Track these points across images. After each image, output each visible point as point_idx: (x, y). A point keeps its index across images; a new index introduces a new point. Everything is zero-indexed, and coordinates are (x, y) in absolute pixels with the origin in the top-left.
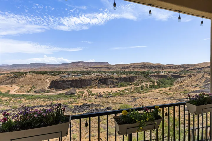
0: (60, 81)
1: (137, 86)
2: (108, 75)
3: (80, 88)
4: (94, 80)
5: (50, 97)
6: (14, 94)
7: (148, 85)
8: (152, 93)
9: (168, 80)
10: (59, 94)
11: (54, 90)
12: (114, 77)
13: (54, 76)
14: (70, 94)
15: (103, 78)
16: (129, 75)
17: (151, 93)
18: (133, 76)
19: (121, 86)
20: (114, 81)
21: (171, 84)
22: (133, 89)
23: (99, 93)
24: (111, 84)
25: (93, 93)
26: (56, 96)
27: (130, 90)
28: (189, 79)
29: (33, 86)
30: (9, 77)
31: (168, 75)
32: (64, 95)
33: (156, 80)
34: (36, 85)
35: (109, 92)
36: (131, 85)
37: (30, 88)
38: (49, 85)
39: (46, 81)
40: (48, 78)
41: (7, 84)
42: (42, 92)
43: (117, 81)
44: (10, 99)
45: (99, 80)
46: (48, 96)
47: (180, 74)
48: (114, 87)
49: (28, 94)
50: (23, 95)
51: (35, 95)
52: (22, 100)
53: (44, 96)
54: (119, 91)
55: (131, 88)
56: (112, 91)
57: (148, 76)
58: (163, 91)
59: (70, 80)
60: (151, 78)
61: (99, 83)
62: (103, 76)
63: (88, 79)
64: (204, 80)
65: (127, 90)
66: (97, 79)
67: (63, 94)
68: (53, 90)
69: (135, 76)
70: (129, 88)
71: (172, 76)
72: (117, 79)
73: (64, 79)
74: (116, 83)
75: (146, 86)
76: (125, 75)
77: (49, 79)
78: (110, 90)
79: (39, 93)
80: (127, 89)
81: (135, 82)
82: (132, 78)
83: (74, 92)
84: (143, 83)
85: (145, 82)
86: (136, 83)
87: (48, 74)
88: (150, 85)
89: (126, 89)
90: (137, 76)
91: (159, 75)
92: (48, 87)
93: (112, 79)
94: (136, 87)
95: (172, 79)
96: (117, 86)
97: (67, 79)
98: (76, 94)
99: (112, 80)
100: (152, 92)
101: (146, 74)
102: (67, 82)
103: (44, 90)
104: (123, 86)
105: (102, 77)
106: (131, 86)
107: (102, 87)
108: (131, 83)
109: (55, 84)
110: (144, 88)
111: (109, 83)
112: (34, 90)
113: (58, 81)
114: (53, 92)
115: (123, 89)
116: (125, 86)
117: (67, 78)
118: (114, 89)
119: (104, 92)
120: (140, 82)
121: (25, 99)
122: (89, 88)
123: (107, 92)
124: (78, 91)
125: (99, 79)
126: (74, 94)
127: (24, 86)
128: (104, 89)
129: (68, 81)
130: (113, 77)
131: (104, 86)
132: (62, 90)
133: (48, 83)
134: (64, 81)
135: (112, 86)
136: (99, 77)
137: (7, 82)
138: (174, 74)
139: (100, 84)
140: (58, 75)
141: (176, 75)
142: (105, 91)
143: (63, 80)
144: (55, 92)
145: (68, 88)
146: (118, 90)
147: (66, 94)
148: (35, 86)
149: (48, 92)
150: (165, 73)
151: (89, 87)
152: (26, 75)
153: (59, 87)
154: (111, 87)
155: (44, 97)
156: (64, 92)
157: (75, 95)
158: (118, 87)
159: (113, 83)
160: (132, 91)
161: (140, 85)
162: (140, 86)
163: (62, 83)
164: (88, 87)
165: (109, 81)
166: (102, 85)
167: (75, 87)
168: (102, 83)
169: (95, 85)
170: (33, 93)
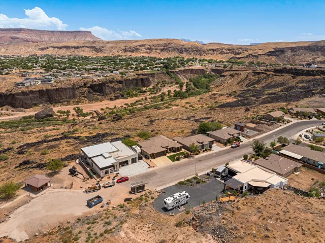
0: (18, 94)
1: (156, 93)
2: (103, 76)
3: (56, 103)
4: (81, 87)
7: (172, 92)
8: (176, 107)
9: (206, 78)
11: (7, 110)
12: (116, 79)
14: (45, 117)
15: (96, 83)
16: (140, 72)
17: (174, 108)
18: (148, 74)
19: (129, 95)
20: (116, 87)
21: (207, 88)
22: (149, 100)
23: (95, 112)
24: (111, 94)
25: (85, 111)
26: (20, 121)
27: (143, 102)
28: (230, 81)
31: (207, 68)
32: (33, 118)
33: (187, 79)
35: (111, 109)
36: (145, 92)
43: (121, 86)
45: (88, 87)
47: (224, 67)
48: (117, 98)
54: (126, 106)
55: (146, 99)
56: (115, 106)
57: (173, 72)
58: (190, 103)
59: (36, 91)
60: (179, 76)
61: (89, 92)
62: (95, 79)
63: (68, 86)
64: (246, 83)
65: (139, 103)
66: (85, 84)
67: (30, 117)
68: (7, 112)
69: (151, 74)
70: (142, 99)
71: (213, 70)
72: (120, 82)
73: (24, 89)
74: (120, 89)
75: (169, 94)
76: (133, 72)
78: (111, 104)
80: (140, 101)
81: (151, 87)
82: (146, 78)
83: (50, 113)
84: (164, 86)
85: (168, 84)
86: (154, 88)
88: (174, 91)
89: (137, 102)
90: (154, 74)
91: (192, 70)
93: (111, 83)
94: (153, 96)
95: (211, 77)
96: (122, 96)
97: (29, 90)
98: (55, 116)
99: (112, 85)
100: (175, 105)
101: (170, 69)
102: (31, 95)
104: (132, 96)
105: (95, 81)
106: (146, 94)
107: (97, 100)
108: (144, 89)
110: (166, 98)
111: (107, 91)
113: (14, 95)
114: (8, 115)
115: (133, 102)
116: (136, 95)
117: (28, 87)
118: (118, 101)
119: (102, 109)
120: (160, 85)
122: (74, 102)
123: (107, 108)
124: (56, 109)
125: (88, 85)
126: (51, 116)
128: (101, 103)
129: (32, 92)
130: (113, 79)
131: (100, 97)
132: (24, 109)
134: (23, 93)
135: (113, 96)
136: (87, 80)
138: (216, 68)
139: (92, 94)
141: (218, 68)
142: (104, 107)
144: (12, 115)
145: (35, 105)
147: (38, 117)
150: (202, 65)
151: (72, 100)
153: (17, 104)
154: (111, 99)
156: (31, 112)
157: (54, 118)
158: (124, 98)
159: (114, 90)
160: (147, 103)
161: (160, 91)
162: (160, 93)
163: (22, 97)
164: (71, 102)
165: (107, 87)
166: (97, 95)
167: (46, 102)
168: (95, 91)
169: (84, 97)
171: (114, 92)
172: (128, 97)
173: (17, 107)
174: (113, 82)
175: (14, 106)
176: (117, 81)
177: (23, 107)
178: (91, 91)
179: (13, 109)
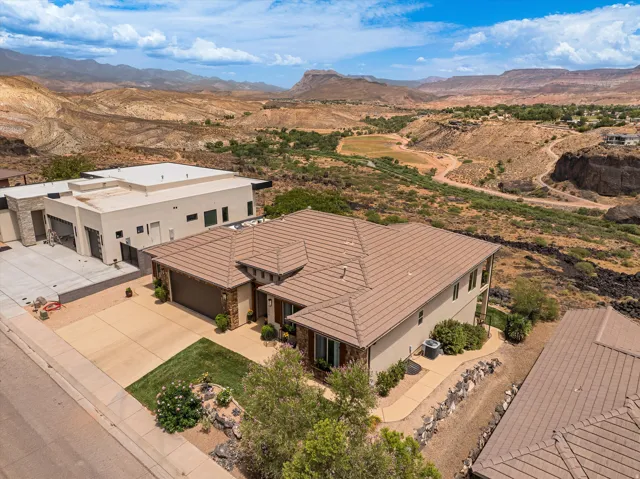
0: (597, 159)
5: (545, 218)
6: (445, 184)
10: (582, 211)
11: (564, 189)
13: (581, 131)
14: (626, 221)
26: (567, 215)
29: (499, 165)
30: (438, 123)
34: (509, 161)
37: (488, 172)
38: (550, 168)
39: (543, 149)
40: (554, 138)
41: (430, 148)
42: (523, 190)
44: (433, 197)
46: (537, 208)
49: (479, 189)
50: (465, 191)
51: (499, 198)
52: (460, 206)
53: (525, 206)
67: (595, 212)
68: (560, 192)
73: (617, 151)
77: (556, 141)
79: (512, 192)
87: (558, 124)
92: (545, 174)
97: (628, 155)
102: (626, 167)
103: (530, 183)
109: (572, 168)
112: (498, 178)
113: (588, 159)
114: (559, 199)
117: (628, 149)
121: (468, 205)
127: (475, 162)
129: (631, 160)
132: (596, 195)
133: (550, 159)
134: (612, 160)
137: (433, 140)
140: (597, 127)
143: (609, 157)
144: (567, 201)
145: (628, 192)
147: (610, 217)
148: (505, 165)
149: (543, 193)
152: (484, 120)
153: (588, 181)
155: (523, 211)
156: (604, 205)
163: (604, 168)
170: (494, 189)
173: (585, 188)
175: (580, 184)
177: (597, 191)
179: (576, 190)
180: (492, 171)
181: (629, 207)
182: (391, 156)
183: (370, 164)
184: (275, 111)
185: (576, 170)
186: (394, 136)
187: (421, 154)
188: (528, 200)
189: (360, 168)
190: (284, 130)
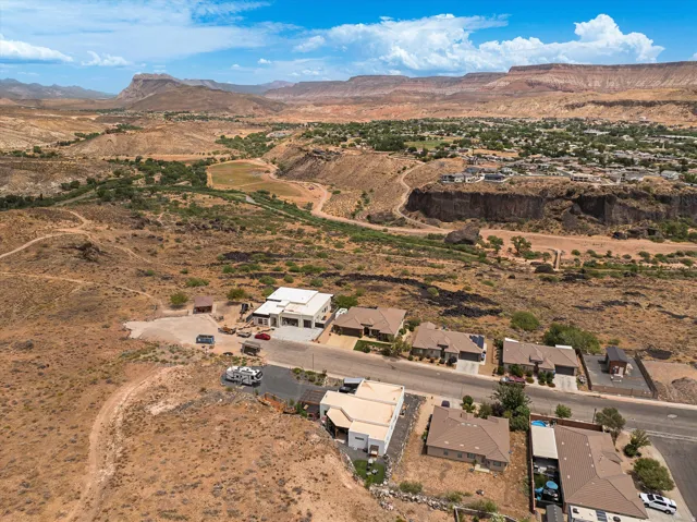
0: (437, 194)
3: (497, 221)
4: (558, 197)
5: (404, 243)
6: (324, 219)
10: (431, 236)
11: (416, 218)
12: (654, 191)
13: (424, 161)
14: (459, 242)
15: (594, 194)
19: (674, 234)
20: (647, 209)
23: (557, 254)
24: (627, 223)
25: (533, 249)
26: (421, 241)
29: (364, 195)
30: (301, 149)
32: (443, 241)
34: (371, 191)
35: (595, 256)
37: (356, 203)
38: (404, 199)
39: (397, 180)
40: (404, 169)
41: (300, 177)
42: (386, 221)
43: (662, 208)
44: (318, 233)
45: (574, 201)
46: (399, 236)
48: (634, 234)
49: (352, 222)
50: (342, 225)
51: (369, 229)
52: (341, 240)
53: (390, 235)
54: (639, 259)
56: (609, 252)
59: (466, 194)
61: (572, 212)
62: (596, 186)
63: (530, 193)
65: (686, 257)
66: (570, 193)
67: (440, 237)
68: (414, 221)
72: (664, 199)
73: (450, 187)
74: (656, 217)
77: (407, 172)
78: (605, 246)
79: (379, 223)
80: (690, 254)
83: (472, 238)
87: (406, 154)
89: (679, 254)
92: (401, 205)
93: (636, 199)
96: (651, 232)
97: (458, 189)
98: (477, 245)
99: (635, 204)
102: (457, 200)
103: (391, 214)
104: (681, 238)
105: (593, 190)
107: (583, 230)
109: (420, 200)
111: (617, 216)
112: (365, 209)
113: (431, 195)
114: (414, 227)
115: (668, 253)
116: (691, 238)
117: (457, 185)
118: (633, 242)
119: (575, 253)
121: (347, 239)
122: (531, 226)
123: (590, 252)
124: (486, 233)
125: (576, 196)
126: (471, 243)
127: (343, 192)
128: (588, 239)
129: (460, 194)
130: (648, 189)
131: (592, 226)
132: (439, 222)
133: (404, 190)
134: (446, 195)
135: (627, 228)
136: (578, 187)
137: (301, 169)
139: (576, 217)
140: (436, 158)
142: (582, 250)
143: (445, 193)
144: (419, 228)
145: (460, 218)
146: (641, 254)
147: (449, 240)
148: (369, 196)
149: (401, 223)
151: (530, 222)
152: (344, 147)
153: (432, 211)
154: (617, 236)
155: (389, 240)
156: (445, 230)
157: (474, 249)
158: (652, 240)
159: (637, 215)
163: (442, 201)
164: (526, 225)
165: (616, 206)
166: (586, 220)
167: (480, 215)
168: (587, 212)
169: (557, 219)
170: (364, 221)
171: (637, 219)
172: (668, 237)
173: (431, 217)
174: (645, 195)
175: (427, 214)
176: (655, 196)
177: (439, 218)
178: (577, 209)
179: (425, 219)
180: (359, 203)
181: (461, 232)
182: (265, 189)
183: (249, 199)
184: (121, 135)
185: (424, 202)
186: (258, 161)
187: (293, 185)
188: (391, 230)
189: (241, 205)
190: (138, 159)
